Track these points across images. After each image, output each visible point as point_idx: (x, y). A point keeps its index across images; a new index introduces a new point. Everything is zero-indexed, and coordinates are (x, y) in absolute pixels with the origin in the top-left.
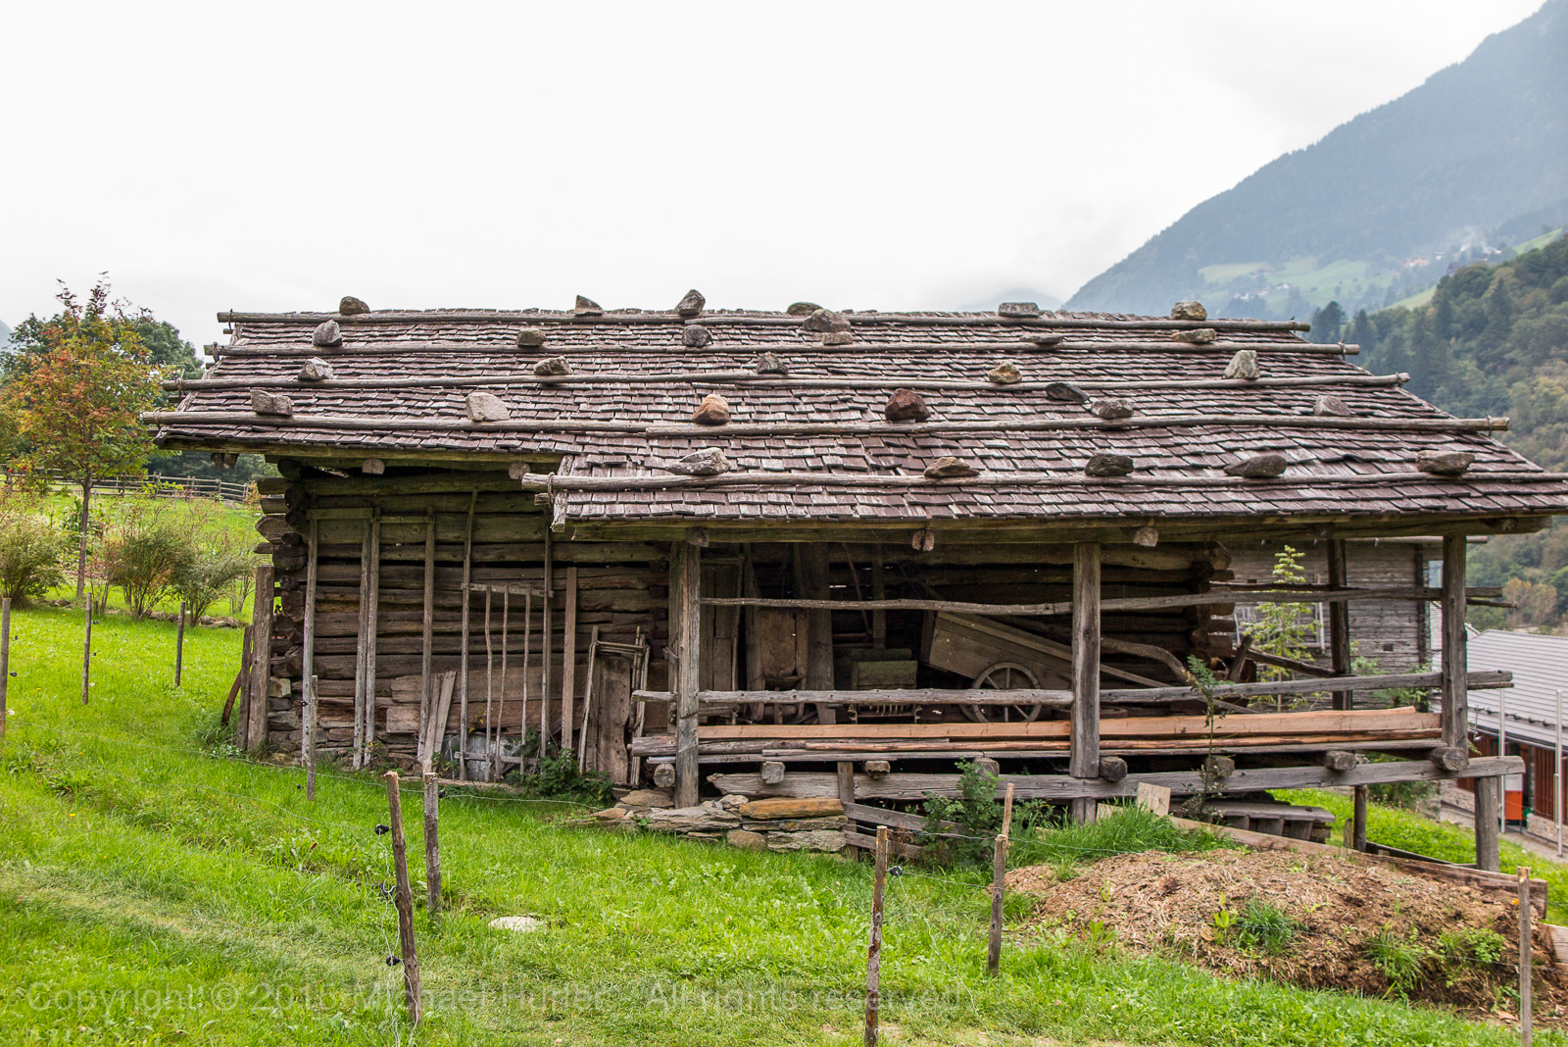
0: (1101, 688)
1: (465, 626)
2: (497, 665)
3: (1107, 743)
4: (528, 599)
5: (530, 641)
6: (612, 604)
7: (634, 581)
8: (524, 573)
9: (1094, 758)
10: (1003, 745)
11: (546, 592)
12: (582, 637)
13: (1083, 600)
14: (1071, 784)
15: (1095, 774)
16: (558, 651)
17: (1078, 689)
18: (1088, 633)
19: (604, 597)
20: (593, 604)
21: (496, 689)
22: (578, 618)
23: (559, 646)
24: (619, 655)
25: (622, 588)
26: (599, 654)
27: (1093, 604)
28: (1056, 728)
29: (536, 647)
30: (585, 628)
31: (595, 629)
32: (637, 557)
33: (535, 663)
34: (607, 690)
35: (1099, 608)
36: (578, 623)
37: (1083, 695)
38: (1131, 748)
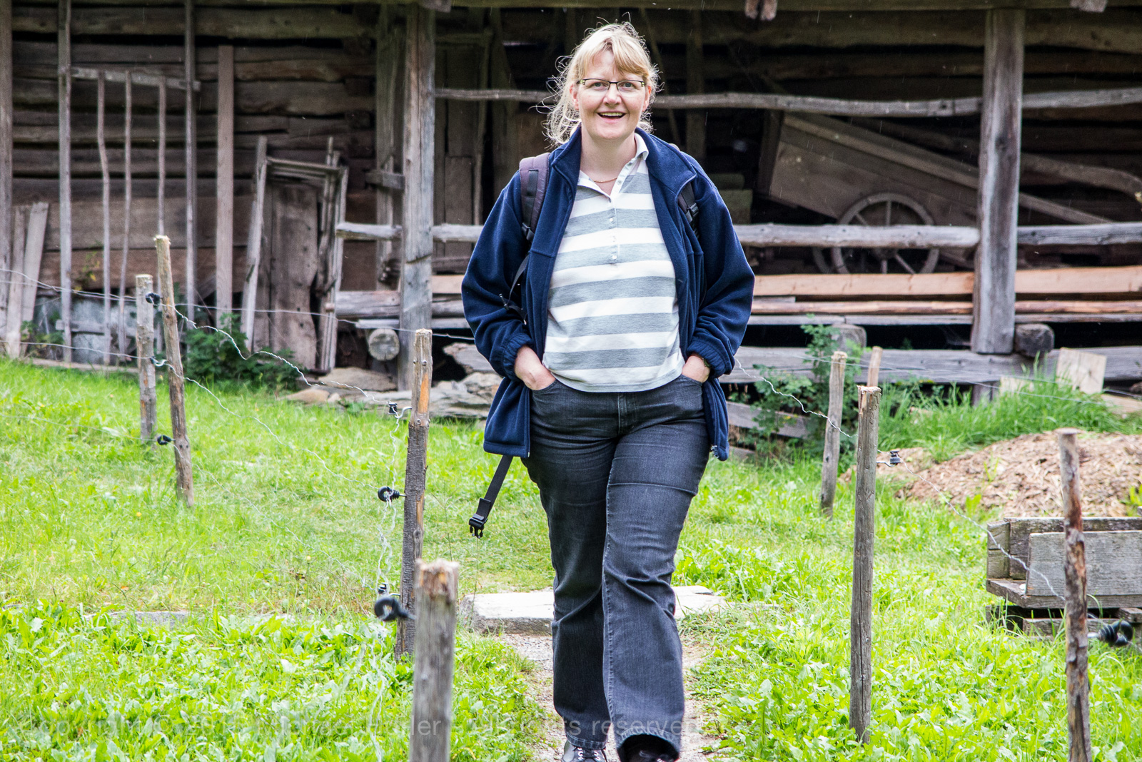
0: (1020, 223)
1: (64, 133)
2: (117, 193)
3: (1028, 305)
4: (162, 93)
5: (167, 159)
6: (288, 104)
7: (321, 70)
8: (151, 53)
9: (1006, 324)
10: (873, 306)
11: (188, 82)
12: (243, 154)
13: (997, 94)
14: (972, 363)
15: (1007, 347)
16: (206, 174)
17: (986, 224)
18: (1002, 142)
19: (274, 92)
20: (258, 103)
21: (115, 231)
22: (236, 124)
23: (209, 168)
24: (298, 180)
25: (303, 79)
26: (272, 181)
27: (1011, 99)
28: (953, 283)
29: (176, 168)
30: (247, 141)
31: (262, 141)
32: (327, 31)
33: (175, 192)
34: (283, 233)
35: (1020, 104)
36: (237, 132)
37: (992, 233)
38: (1063, 312)
